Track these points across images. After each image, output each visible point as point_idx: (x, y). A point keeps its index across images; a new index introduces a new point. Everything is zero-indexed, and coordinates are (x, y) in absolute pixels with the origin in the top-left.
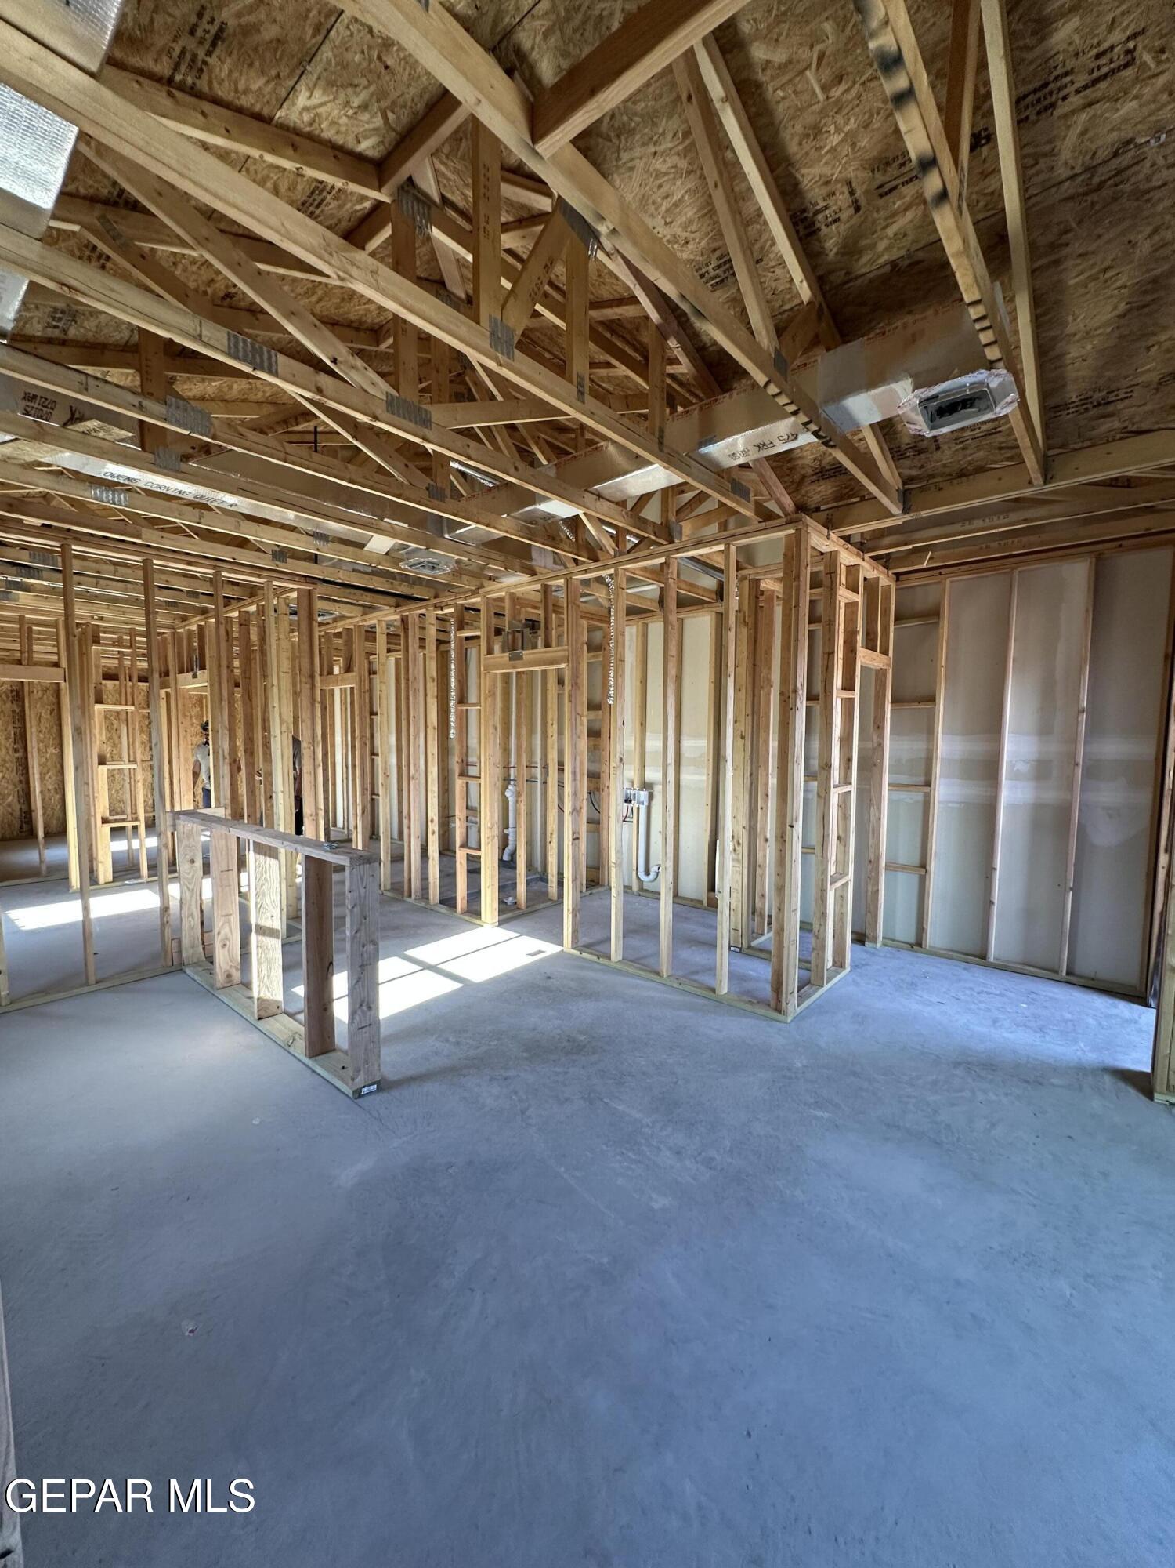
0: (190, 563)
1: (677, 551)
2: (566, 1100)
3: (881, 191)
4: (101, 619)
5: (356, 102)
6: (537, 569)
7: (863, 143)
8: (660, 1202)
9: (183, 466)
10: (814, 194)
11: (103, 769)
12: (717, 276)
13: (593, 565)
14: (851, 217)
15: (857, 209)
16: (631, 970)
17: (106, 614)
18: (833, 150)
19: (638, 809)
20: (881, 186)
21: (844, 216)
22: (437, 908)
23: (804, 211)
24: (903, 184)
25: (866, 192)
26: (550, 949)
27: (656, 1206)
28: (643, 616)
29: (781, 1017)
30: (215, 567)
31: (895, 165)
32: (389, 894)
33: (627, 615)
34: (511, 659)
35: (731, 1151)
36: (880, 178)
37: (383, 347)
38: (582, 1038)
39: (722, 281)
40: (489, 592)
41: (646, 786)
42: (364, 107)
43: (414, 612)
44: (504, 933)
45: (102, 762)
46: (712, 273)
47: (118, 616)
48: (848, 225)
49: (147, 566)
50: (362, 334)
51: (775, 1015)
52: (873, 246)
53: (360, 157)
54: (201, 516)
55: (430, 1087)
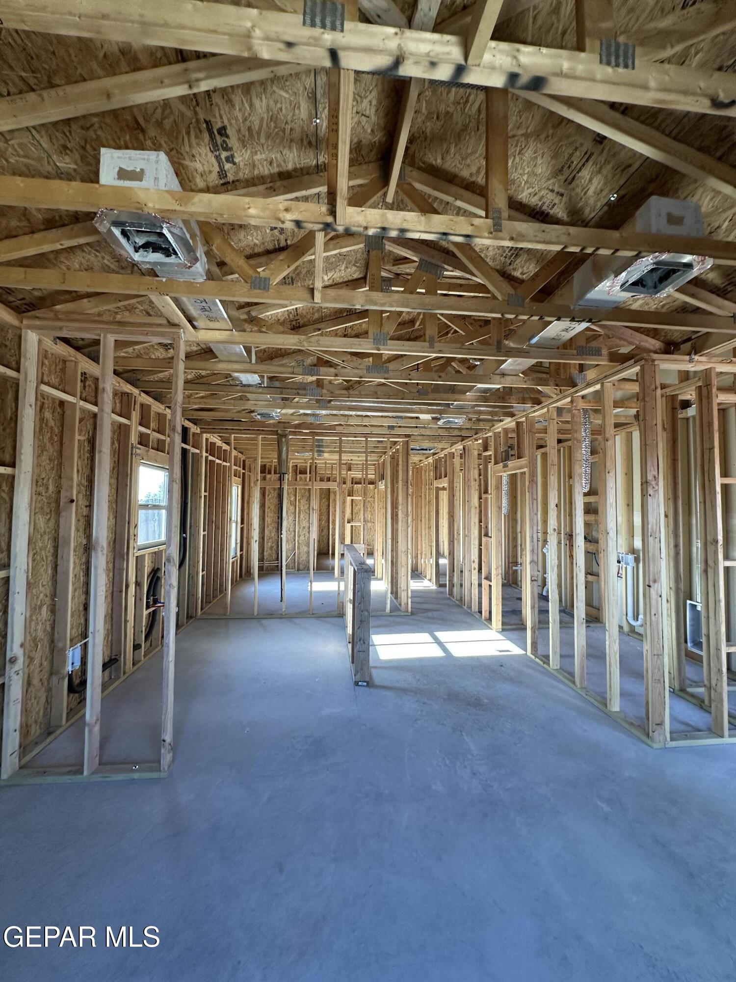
0: (355, 437)
1: (576, 392)
2: (443, 724)
3: (567, 182)
4: (352, 460)
5: (343, 268)
6: (516, 413)
7: (539, 170)
8: (438, 787)
9: (328, 405)
10: (534, 201)
11: (349, 525)
12: (513, 254)
13: (537, 407)
14: (561, 200)
15: (562, 195)
16: (560, 677)
17: (353, 458)
18: (526, 182)
19: (626, 568)
20: (565, 181)
21: (557, 201)
22: (475, 615)
23: (534, 210)
24: (578, 172)
25: (560, 187)
26: (516, 650)
27: (434, 787)
28: (625, 427)
29: (649, 742)
30: (365, 437)
31: (565, 168)
32: (457, 602)
33: (615, 428)
34: (504, 467)
35: (507, 790)
36: (563, 178)
37: (416, 326)
38: (486, 701)
39: (517, 255)
40: (495, 429)
41: (633, 551)
42: (347, 267)
43: (468, 443)
44: (501, 637)
45: (349, 522)
46: (509, 254)
47: (356, 458)
48: (562, 203)
49: (341, 441)
50: (407, 325)
51: (645, 739)
52: (587, 204)
53: (357, 280)
54: (348, 419)
55: (388, 693)
